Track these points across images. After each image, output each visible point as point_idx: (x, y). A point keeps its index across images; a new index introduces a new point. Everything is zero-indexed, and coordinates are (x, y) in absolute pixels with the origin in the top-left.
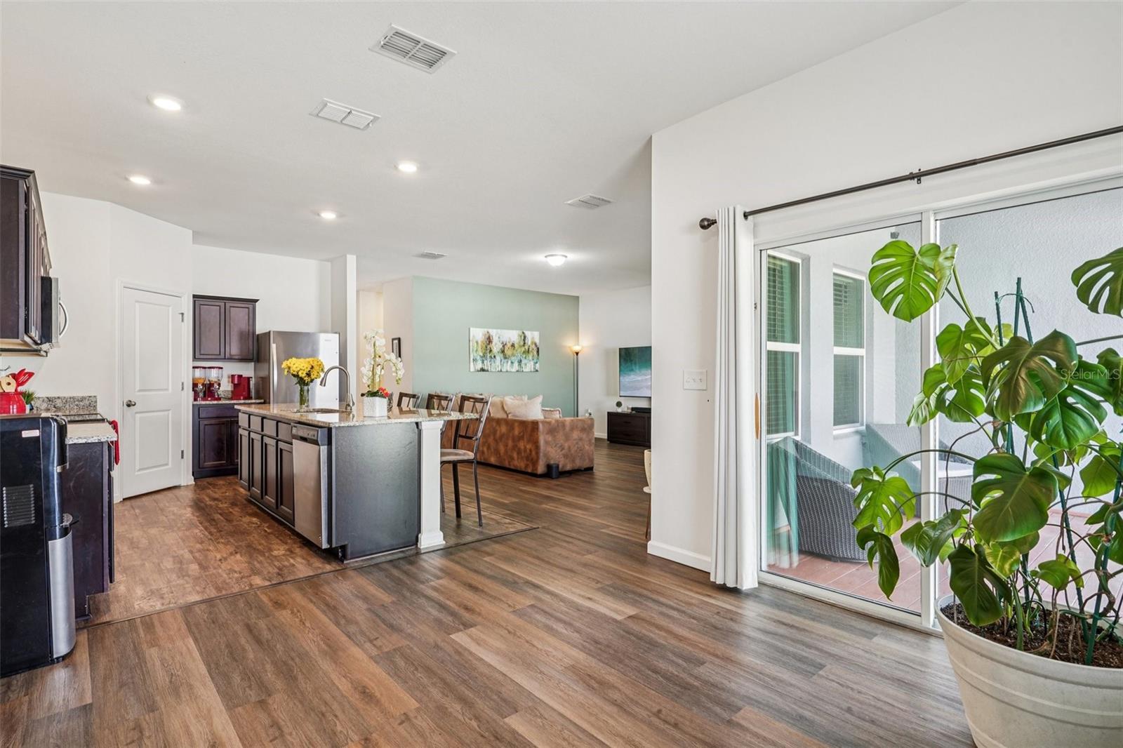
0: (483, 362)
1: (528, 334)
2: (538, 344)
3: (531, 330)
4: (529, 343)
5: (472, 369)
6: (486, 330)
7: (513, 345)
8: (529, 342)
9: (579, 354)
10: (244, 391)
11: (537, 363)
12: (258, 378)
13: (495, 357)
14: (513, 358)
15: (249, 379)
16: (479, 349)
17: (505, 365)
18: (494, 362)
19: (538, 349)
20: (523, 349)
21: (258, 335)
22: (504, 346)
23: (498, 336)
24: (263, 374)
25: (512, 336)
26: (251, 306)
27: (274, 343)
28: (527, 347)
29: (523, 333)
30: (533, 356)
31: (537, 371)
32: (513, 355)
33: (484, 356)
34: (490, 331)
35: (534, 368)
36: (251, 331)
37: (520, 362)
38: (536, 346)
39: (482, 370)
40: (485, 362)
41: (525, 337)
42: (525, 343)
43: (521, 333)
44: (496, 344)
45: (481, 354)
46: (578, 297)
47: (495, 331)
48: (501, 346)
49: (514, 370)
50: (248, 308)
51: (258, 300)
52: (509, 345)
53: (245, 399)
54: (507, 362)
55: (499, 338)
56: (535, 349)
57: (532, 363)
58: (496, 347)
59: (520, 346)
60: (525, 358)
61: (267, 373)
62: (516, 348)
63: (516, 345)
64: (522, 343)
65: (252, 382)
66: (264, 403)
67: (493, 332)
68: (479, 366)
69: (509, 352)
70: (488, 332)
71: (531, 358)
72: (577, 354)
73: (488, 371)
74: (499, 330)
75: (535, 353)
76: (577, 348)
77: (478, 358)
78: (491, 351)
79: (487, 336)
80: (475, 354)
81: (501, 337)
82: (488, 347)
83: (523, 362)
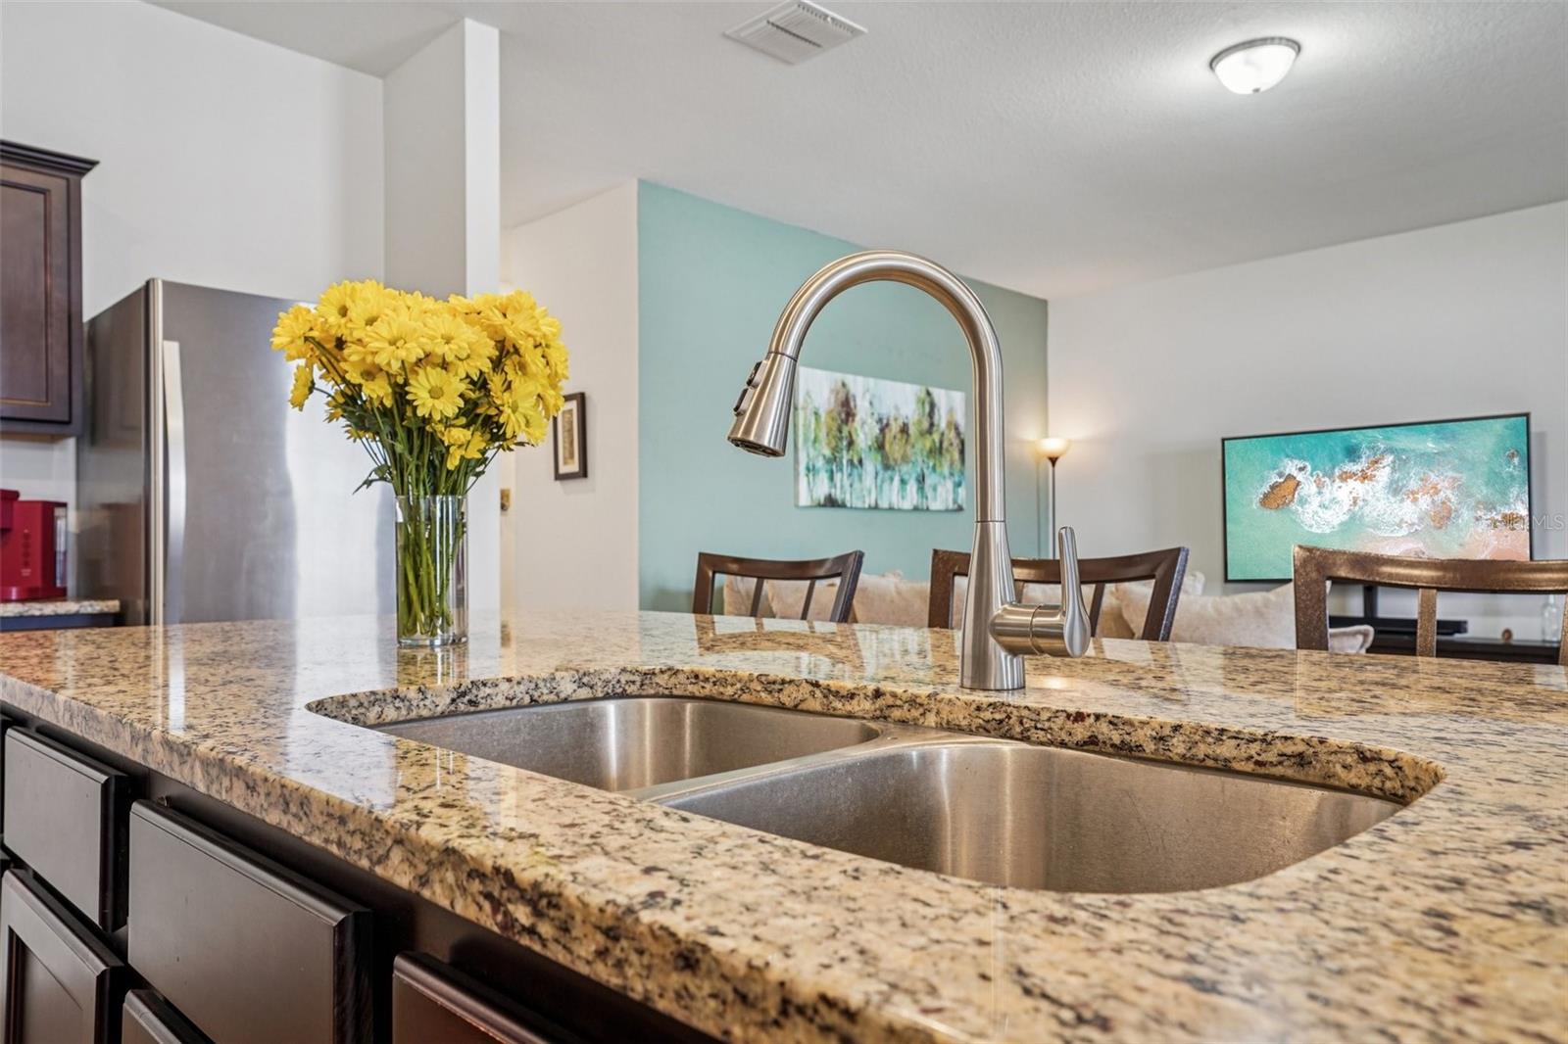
0: (831, 478)
1: (939, 395)
2: (962, 429)
3: (948, 387)
4: (943, 425)
5: (804, 500)
6: (839, 376)
7: (904, 429)
8: (942, 421)
9: (1058, 463)
10: (26, 565)
11: (959, 485)
12: (90, 509)
13: (860, 462)
14: (905, 468)
15: (48, 510)
16: (822, 435)
17: (886, 486)
18: (860, 477)
19: (962, 443)
20: (928, 444)
21: (93, 321)
22: (882, 430)
23: (868, 397)
24: (119, 490)
25: (901, 400)
26: (55, 183)
27: (166, 337)
28: (936, 437)
29: (929, 394)
30: (952, 464)
31: (960, 509)
32: (905, 459)
33: (833, 460)
34: (849, 379)
35: (955, 501)
36: (59, 296)
37: (921, 480)
38: (958, 434)
39: (831, 502)
40: (838, 477)
41: (932, 406)
42: (932, 425)
43: (923, 395)
44: (864, 423)
45: (827, 452)
46: (1044, 303)
47: (860, 379)
48: (877, 431)
49: (907, 505)
50: (43, 192)
51: (93, 163)
52: (895, 428)
53: (30, 596)
54: (892, 479)
55: (871, 403)
56: (956, 442)
57: (950, 485)
58: (864, 432)
59: (922, 434)
60: (934, 468)
61: (139, 490)
62: (912, 439)
63: (912, 430)
64: (926, 425)
65: (68, 524)
66: (118, 620)
67: (858, 385)
68: (822, 489)
69: (895, 449)
70: (844, 385)
71: (946, 471)
72: (1053, 460)
73: (843, 506)
74: (872, 381)
75: (956, 455)
76: (1052, 445)
77: (820, 463)
78: (851, 443)
79: (842, 396)
80: (812, 453)
81: (876, 402)
82: (845, 433)
83: (929, 481)
